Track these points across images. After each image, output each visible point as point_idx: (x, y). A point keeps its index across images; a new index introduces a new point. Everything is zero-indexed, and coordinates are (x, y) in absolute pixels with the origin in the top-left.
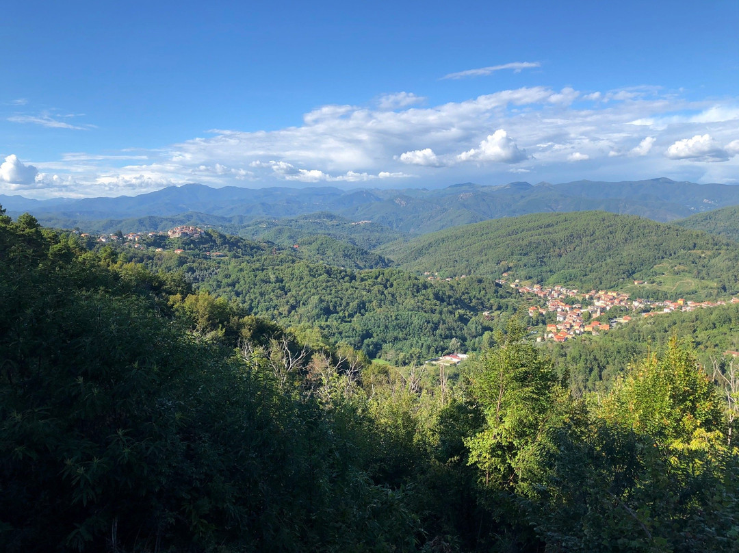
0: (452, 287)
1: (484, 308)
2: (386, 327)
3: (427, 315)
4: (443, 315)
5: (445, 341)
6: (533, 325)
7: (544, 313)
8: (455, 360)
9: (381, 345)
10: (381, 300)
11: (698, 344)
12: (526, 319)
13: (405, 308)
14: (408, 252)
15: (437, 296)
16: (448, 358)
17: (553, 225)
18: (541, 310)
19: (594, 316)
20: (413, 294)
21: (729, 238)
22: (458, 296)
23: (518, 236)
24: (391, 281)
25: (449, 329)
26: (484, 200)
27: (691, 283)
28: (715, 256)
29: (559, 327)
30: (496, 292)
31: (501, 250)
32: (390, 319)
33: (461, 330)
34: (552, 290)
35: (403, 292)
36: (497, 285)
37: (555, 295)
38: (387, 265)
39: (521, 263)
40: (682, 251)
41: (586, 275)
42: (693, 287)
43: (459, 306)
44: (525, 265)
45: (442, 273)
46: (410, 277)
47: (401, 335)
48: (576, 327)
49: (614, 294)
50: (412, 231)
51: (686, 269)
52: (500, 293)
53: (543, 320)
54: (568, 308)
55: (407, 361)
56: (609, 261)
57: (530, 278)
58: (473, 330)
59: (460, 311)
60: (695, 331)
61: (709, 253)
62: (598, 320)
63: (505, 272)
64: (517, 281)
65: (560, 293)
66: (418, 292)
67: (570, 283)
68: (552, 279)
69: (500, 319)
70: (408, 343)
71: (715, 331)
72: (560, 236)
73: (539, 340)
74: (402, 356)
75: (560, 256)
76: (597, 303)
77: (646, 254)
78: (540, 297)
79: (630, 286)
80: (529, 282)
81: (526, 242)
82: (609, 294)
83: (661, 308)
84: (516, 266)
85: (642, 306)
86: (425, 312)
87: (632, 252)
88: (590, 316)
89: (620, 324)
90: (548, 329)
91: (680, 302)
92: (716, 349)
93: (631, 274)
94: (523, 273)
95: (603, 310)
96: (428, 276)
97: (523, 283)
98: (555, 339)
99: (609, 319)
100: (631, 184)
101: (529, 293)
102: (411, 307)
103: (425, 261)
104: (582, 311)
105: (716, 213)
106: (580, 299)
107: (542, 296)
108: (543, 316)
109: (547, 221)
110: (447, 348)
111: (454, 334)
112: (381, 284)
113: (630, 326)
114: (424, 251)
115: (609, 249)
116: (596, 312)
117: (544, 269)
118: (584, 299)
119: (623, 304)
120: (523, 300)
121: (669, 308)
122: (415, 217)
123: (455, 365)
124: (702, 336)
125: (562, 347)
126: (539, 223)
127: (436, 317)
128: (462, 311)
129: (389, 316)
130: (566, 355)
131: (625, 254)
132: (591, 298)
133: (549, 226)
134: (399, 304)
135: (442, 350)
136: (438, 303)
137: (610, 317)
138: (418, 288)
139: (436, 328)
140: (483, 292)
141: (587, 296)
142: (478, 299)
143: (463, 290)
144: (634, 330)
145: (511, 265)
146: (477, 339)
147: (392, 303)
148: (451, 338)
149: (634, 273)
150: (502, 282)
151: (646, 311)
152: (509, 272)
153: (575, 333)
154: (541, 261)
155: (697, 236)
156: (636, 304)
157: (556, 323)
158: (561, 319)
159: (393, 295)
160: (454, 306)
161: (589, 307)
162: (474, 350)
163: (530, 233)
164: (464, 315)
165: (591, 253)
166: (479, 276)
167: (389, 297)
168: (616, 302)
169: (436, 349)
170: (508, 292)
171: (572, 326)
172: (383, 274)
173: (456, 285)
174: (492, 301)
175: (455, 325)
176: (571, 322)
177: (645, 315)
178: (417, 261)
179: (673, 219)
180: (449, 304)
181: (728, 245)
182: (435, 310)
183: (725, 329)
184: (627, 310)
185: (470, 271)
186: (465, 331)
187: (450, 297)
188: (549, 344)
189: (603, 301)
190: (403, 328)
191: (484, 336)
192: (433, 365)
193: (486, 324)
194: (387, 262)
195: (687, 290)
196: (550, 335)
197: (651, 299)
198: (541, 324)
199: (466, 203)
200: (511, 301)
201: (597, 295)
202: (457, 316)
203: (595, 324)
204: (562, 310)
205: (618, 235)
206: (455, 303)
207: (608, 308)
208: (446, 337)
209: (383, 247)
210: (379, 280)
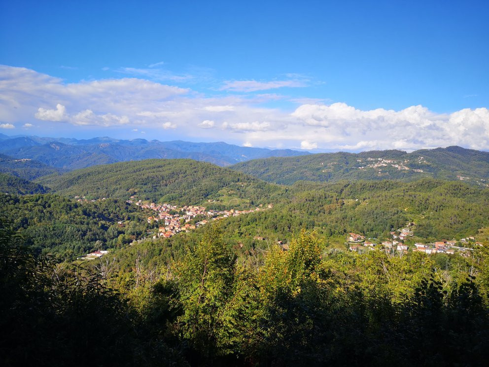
0: (96, 206)
1: (119, 219)
2: (45, 236)
3: (77, 226)
4: (90, 225)
5: (91, 243)
6: (151, 228)
7: (157, 220)
8: (99, 255)
9: (41, 249)
10: (41, 217)
11: (242, 234)
12: (146, 225)
13: (60, 222)
14: (62, 182)
15: (85, 213)
16: (93, 254)
17: (162, 167)
18: (155, 219)
19: (187, 221)
20: (66, 212)
21: (254, 176)
22: (100, 212)
23: (140, 173)
24: (49, 203)
25: (94, 235)
26: (117, 149)
27: (237, 200)
28: (247, 186)
29: (167, 229)
30: (127, 208)
31: (129, 181)
32: (48, 230)
33: (103, 234)
34: (162, 206)
35: (58, 211)
36: (128, 204)
37: (164, 210)
38: (45, 192)
39: (142, 190)
40: (232, 183)
41: (181, 197)
42: (238, 203)
43: (101, 219)
44: (145, 191)
45: (88, 197)
46: (64, 200)
47: (57, 241)
48: (176, 229)
49: (198, 208)
50: (65, 167)
51: (235, 193)
52: (129, 209)
53: (158, 225)
54: (171, 217)
55: (62, 259)
56: (194, 188)
57: (148, 199)
58: (111, 234)
59: (102, 222)
60: (240, 227)
61: (245, 184)
62: (189, 223)
63: (132, 195)
64: (140, 201)
65: (167, 208)
66: (70, 210)
67: (173, 201)
68: (162, 200)
69: (129, 226)
70: (63, 246)
71: (249, 226)
72: (166, 173)
73: (154, 237)
74: (58, 256)
75: (166, 185)
76: (188, 213)
77: (215, 184)
78: (155, 211)
79: (206, 202)
80: (147, 202)
81: (145, 177)
82: (195, 207)
83: (222, 215)
84: (139, 192)
85: (212, 214)
86: (76, 224)
87: (207, 183)
88: (185, 221)
89: (201, 225)
90: (160, 230)
91: (232, 211)
92: (250, 236)
93: (206, 196)
94: (144, 196)
95: (192, 217)
96: (77, 199)
97: (144, 202)
98: (164, 236)
99: (196, 222)
100: (205, 144)
101: (147, 208)
102: (65, 221)
103: (75, 188)
104: (180, 218)
105: (248, 162)
106: (178, 211)
107: (156, 210)
108: (157, 222)
109: (158, 164)
110: (93, 248)
111: (97, 238)
112: (40, 205)
113: (207, 226)
114: (74, 181)
115: (194, 182)
116: (188, 218)
117: (157, 193)
118: (181, 211)
119: (202, 213)
120: (144, 213)
121: (227, 214)
122: (66, 158)
123: (98, 258)
124: (243, 229)
125: (169, 241)
126: (153, 165)
127: (84, 227)
128: (103, 222)
129: (48, 228)
130: (171, 246)
131: (203, 184)
132: (185, 210)
133: (159, 167)
134: (56, 219)
135: (90, 250)
136: (86, 217)
137: (196, 220)
138: (70, 207)
139: (84, 234)
140: (118, 209)
141: (182, 209)
142: (114, 213)
143: (104, 208)
144: (209, 227)
145: (136, 191)
146: (114, 240)
147: (50, 219)
148: (96, 240)
149: (208, 195)
150: (130, 202)
151: (215, 217)
152: (135, 196)
153: (176, 232)
154: (155, 189)
155: (240, 174)
156: (209, 213)
157: (165, 226)
158: (168, 224)
159: (50, 213)
160: (97, 219)
161: (184, 216)
162: (112, 247)
163: (148, 171)
164: (105, 224)
165: (184, 184)
166: (115, 198)
167: (48, 215)
168: (199, 212)
169: (84, 249)
170: (134, 208)
171: (174, 228)
172: (43, 198)
173: (99, 205)
174: (124, 214)
175: (98, 232)
176: (174, 225)
177: (214, 219)
178: (69, 189)
179: (226, 165)
180: (94, 218)
181: (254, 180)
182: (84, 222)
183: (254, 225)
184: (205, 217)
185: (109, 195)
186: (106, 235)
187: (94, 213)
188: (161, 239)
189: (192, 212)
190: (59, 236)
191: (119, 237)
192: (82, 260)
193: (120, 229)
194: (45, 189)
195: (235, 204)
196: (161, 234)
197: (217, 210)
198: (155, 228)
199: (105, 150)
200: (137, 214)
201: (188, 209)
202: (100, 225)
203: (187, 226)
204: (168, 218)
205: (199, 173)
206: (98, 216)
207: (194, 216)
208: (92, 240)
209: (42, 178)
210: (39, 202)
